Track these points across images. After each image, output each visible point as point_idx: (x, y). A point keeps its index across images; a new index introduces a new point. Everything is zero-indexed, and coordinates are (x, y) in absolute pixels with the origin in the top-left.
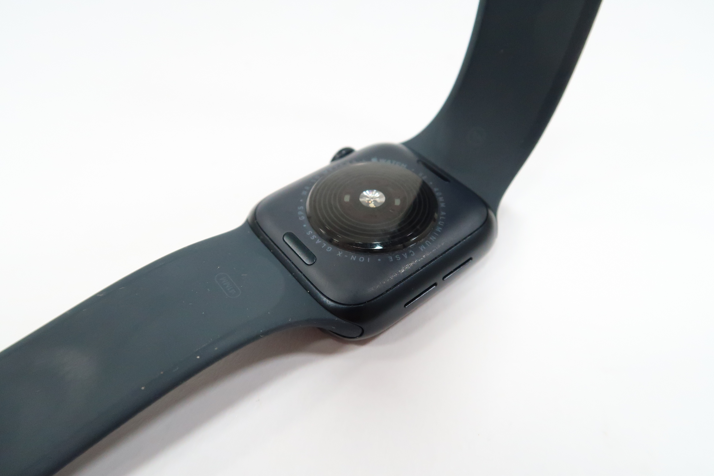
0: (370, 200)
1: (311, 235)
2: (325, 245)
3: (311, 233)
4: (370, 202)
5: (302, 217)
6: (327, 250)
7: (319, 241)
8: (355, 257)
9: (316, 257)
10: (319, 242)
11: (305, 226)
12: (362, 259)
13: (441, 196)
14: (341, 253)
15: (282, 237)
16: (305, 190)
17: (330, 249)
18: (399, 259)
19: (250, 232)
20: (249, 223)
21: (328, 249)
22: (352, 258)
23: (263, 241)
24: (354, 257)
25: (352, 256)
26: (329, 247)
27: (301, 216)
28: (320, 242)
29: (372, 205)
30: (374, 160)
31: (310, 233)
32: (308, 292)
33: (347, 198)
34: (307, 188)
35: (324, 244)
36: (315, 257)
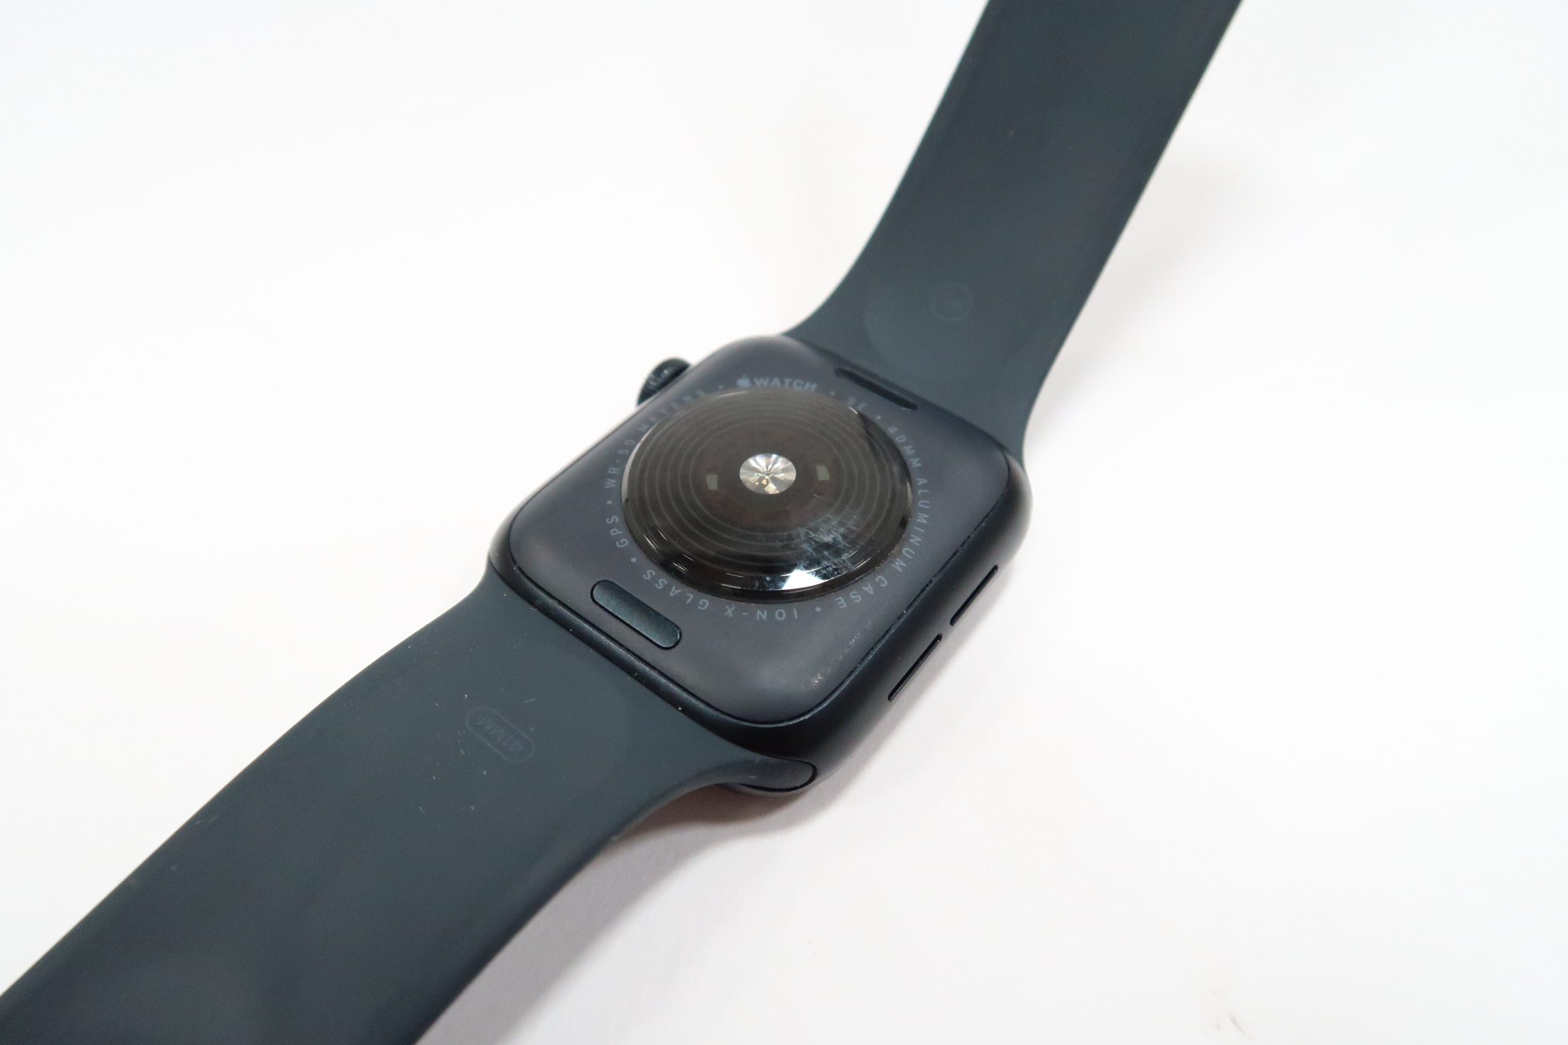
0: (764, 478)
1: (655, 580)
2: (692, 596)
3: (654, 574)
4: (764, 482)
5: (622, 541)
6: (699, 607)
7: (676, 589)
8: (765, 612)
9: (681, 627)
10: (677, 592)
11: (634, 560)
12: (780, 614)
13: (907, 443)
14: (733, 608)
15: (590, 595)
16: (612, 476)
17: (705, 603)
18: (858, 599)
19: (507, 593)
20: (498, 573)
21: (702, 606)
22: (758, 615)
23: (545, 610)
24: (763, 613)
25: (759, 612)
26: (702, 601)
27: (618, 538)
28: (680, 590)
29: (772, 489)
30: (744, 382)
31: (651, 573)
32: (680, 709)
33: (712, 482)
34: (613, 471)
35: (690, 595)
36: (678, 628)
